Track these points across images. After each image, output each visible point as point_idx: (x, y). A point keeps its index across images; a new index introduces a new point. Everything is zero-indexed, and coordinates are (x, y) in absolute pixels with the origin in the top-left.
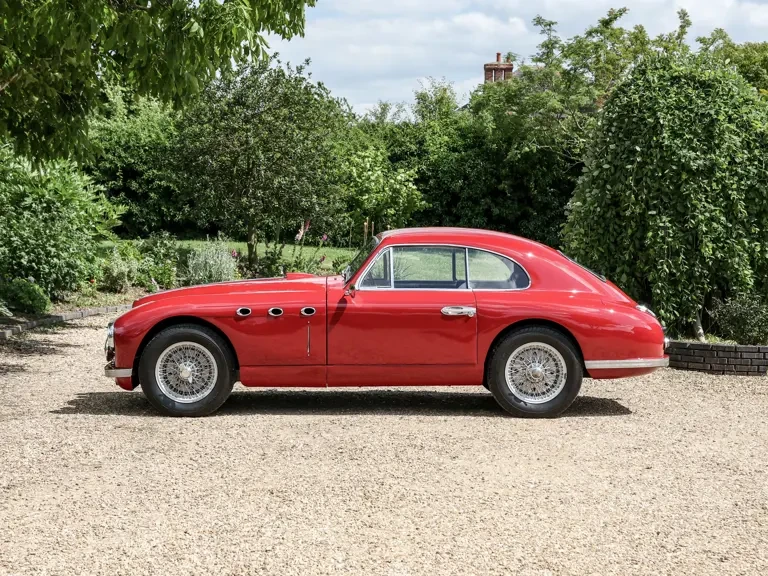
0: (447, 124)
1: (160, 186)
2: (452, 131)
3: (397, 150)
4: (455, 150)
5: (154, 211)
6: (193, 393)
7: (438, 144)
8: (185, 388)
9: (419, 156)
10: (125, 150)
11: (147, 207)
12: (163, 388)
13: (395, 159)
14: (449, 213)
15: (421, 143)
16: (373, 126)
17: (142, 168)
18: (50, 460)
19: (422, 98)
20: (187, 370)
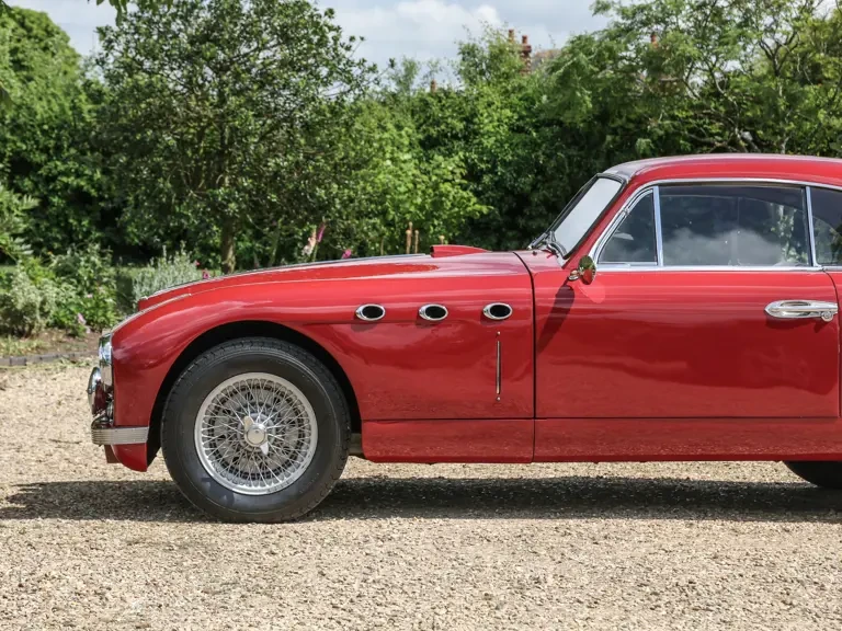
0: (507, 91)
1: (66, 186)
2: (516, 101)
3: (433, 132)
4: (520, 130)
5: (58, 225)
6: (268, 476)
7: (494, 123)
8: (251, 466)
9: (466, 138)
10: (13, 132)
11: (47, 218)
12: (209, 465)
13: (429, 144)
14: (513, 226)
15: (468, 120)
16: (394, 95)
17: (39, 158)
18: (29, 611)
19: (468, 52)
20: (258, 429)
